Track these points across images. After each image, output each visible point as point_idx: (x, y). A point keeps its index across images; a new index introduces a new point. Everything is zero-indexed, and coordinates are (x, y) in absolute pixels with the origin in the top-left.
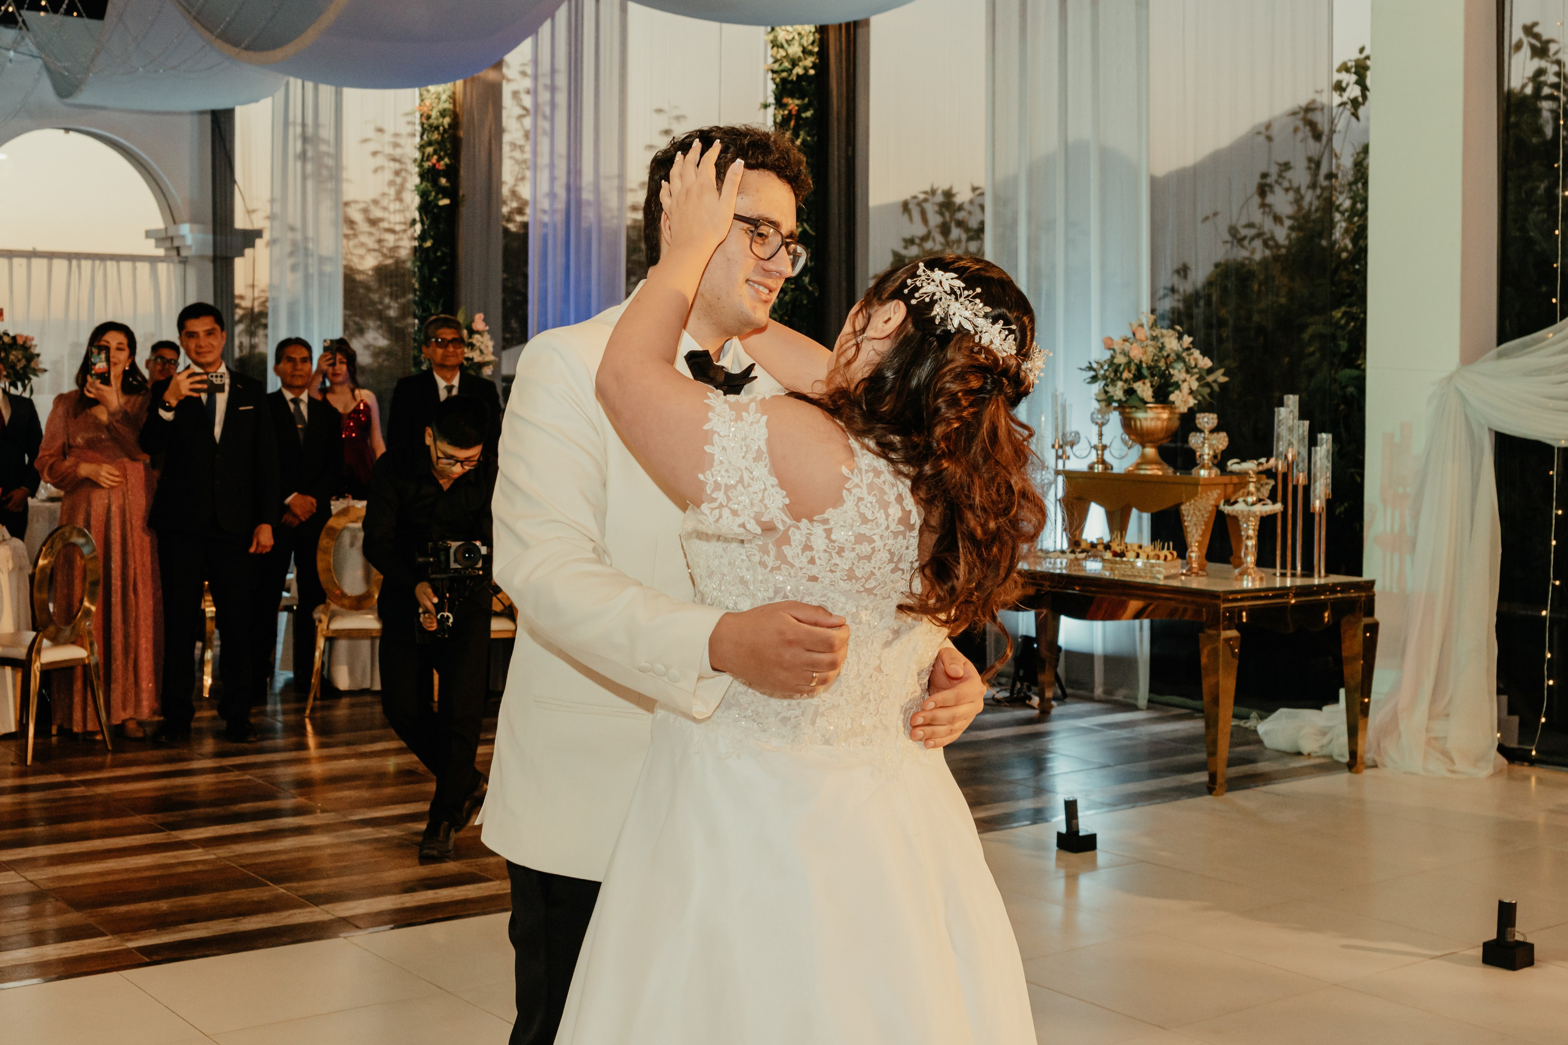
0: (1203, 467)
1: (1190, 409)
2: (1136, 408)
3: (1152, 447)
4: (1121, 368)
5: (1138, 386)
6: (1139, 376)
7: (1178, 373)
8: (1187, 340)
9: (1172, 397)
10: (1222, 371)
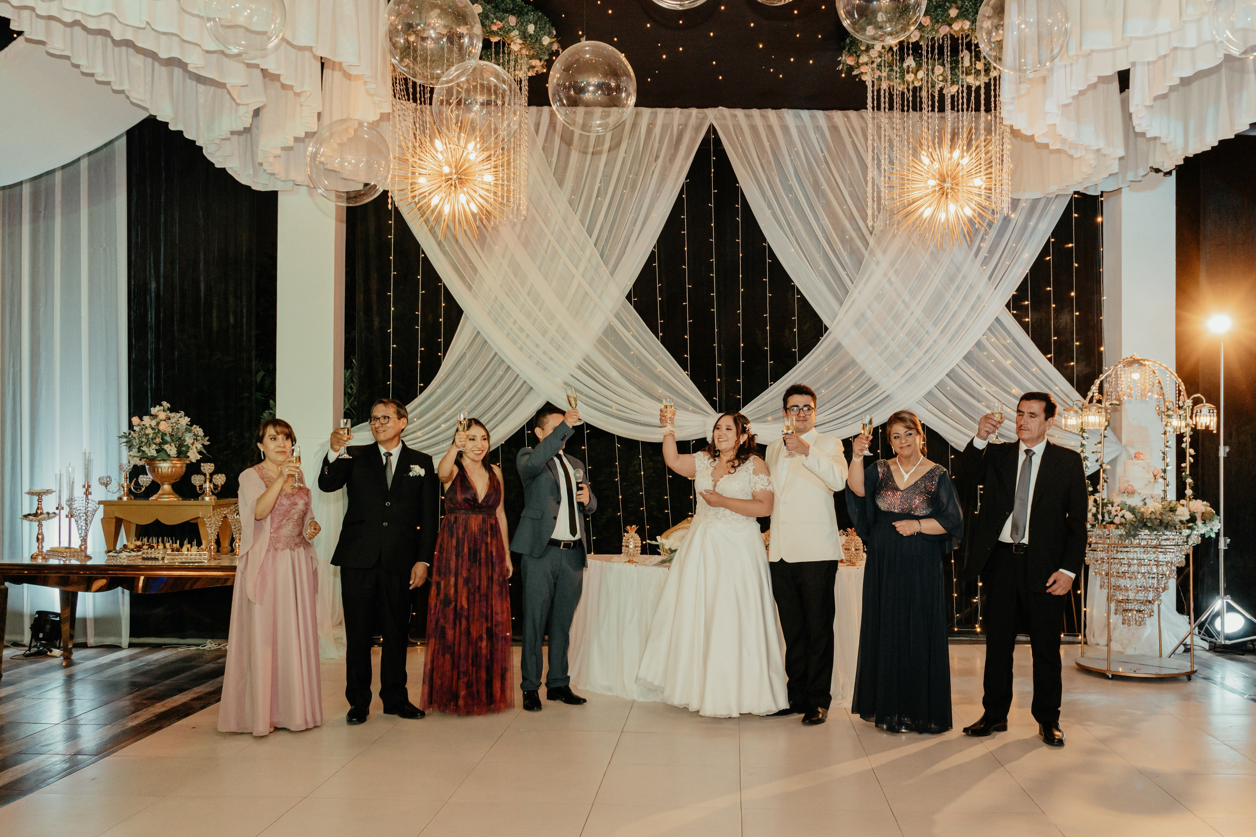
0: (206, 494)
1: (197, 461)
2: (164, 460)
3: (168, 484)
4: (151, 436)
5: (166, 447)
6: (164, 442)
7: (188, 439)
8: (187, 419)
9: (189, 454)
10: (208, 438)
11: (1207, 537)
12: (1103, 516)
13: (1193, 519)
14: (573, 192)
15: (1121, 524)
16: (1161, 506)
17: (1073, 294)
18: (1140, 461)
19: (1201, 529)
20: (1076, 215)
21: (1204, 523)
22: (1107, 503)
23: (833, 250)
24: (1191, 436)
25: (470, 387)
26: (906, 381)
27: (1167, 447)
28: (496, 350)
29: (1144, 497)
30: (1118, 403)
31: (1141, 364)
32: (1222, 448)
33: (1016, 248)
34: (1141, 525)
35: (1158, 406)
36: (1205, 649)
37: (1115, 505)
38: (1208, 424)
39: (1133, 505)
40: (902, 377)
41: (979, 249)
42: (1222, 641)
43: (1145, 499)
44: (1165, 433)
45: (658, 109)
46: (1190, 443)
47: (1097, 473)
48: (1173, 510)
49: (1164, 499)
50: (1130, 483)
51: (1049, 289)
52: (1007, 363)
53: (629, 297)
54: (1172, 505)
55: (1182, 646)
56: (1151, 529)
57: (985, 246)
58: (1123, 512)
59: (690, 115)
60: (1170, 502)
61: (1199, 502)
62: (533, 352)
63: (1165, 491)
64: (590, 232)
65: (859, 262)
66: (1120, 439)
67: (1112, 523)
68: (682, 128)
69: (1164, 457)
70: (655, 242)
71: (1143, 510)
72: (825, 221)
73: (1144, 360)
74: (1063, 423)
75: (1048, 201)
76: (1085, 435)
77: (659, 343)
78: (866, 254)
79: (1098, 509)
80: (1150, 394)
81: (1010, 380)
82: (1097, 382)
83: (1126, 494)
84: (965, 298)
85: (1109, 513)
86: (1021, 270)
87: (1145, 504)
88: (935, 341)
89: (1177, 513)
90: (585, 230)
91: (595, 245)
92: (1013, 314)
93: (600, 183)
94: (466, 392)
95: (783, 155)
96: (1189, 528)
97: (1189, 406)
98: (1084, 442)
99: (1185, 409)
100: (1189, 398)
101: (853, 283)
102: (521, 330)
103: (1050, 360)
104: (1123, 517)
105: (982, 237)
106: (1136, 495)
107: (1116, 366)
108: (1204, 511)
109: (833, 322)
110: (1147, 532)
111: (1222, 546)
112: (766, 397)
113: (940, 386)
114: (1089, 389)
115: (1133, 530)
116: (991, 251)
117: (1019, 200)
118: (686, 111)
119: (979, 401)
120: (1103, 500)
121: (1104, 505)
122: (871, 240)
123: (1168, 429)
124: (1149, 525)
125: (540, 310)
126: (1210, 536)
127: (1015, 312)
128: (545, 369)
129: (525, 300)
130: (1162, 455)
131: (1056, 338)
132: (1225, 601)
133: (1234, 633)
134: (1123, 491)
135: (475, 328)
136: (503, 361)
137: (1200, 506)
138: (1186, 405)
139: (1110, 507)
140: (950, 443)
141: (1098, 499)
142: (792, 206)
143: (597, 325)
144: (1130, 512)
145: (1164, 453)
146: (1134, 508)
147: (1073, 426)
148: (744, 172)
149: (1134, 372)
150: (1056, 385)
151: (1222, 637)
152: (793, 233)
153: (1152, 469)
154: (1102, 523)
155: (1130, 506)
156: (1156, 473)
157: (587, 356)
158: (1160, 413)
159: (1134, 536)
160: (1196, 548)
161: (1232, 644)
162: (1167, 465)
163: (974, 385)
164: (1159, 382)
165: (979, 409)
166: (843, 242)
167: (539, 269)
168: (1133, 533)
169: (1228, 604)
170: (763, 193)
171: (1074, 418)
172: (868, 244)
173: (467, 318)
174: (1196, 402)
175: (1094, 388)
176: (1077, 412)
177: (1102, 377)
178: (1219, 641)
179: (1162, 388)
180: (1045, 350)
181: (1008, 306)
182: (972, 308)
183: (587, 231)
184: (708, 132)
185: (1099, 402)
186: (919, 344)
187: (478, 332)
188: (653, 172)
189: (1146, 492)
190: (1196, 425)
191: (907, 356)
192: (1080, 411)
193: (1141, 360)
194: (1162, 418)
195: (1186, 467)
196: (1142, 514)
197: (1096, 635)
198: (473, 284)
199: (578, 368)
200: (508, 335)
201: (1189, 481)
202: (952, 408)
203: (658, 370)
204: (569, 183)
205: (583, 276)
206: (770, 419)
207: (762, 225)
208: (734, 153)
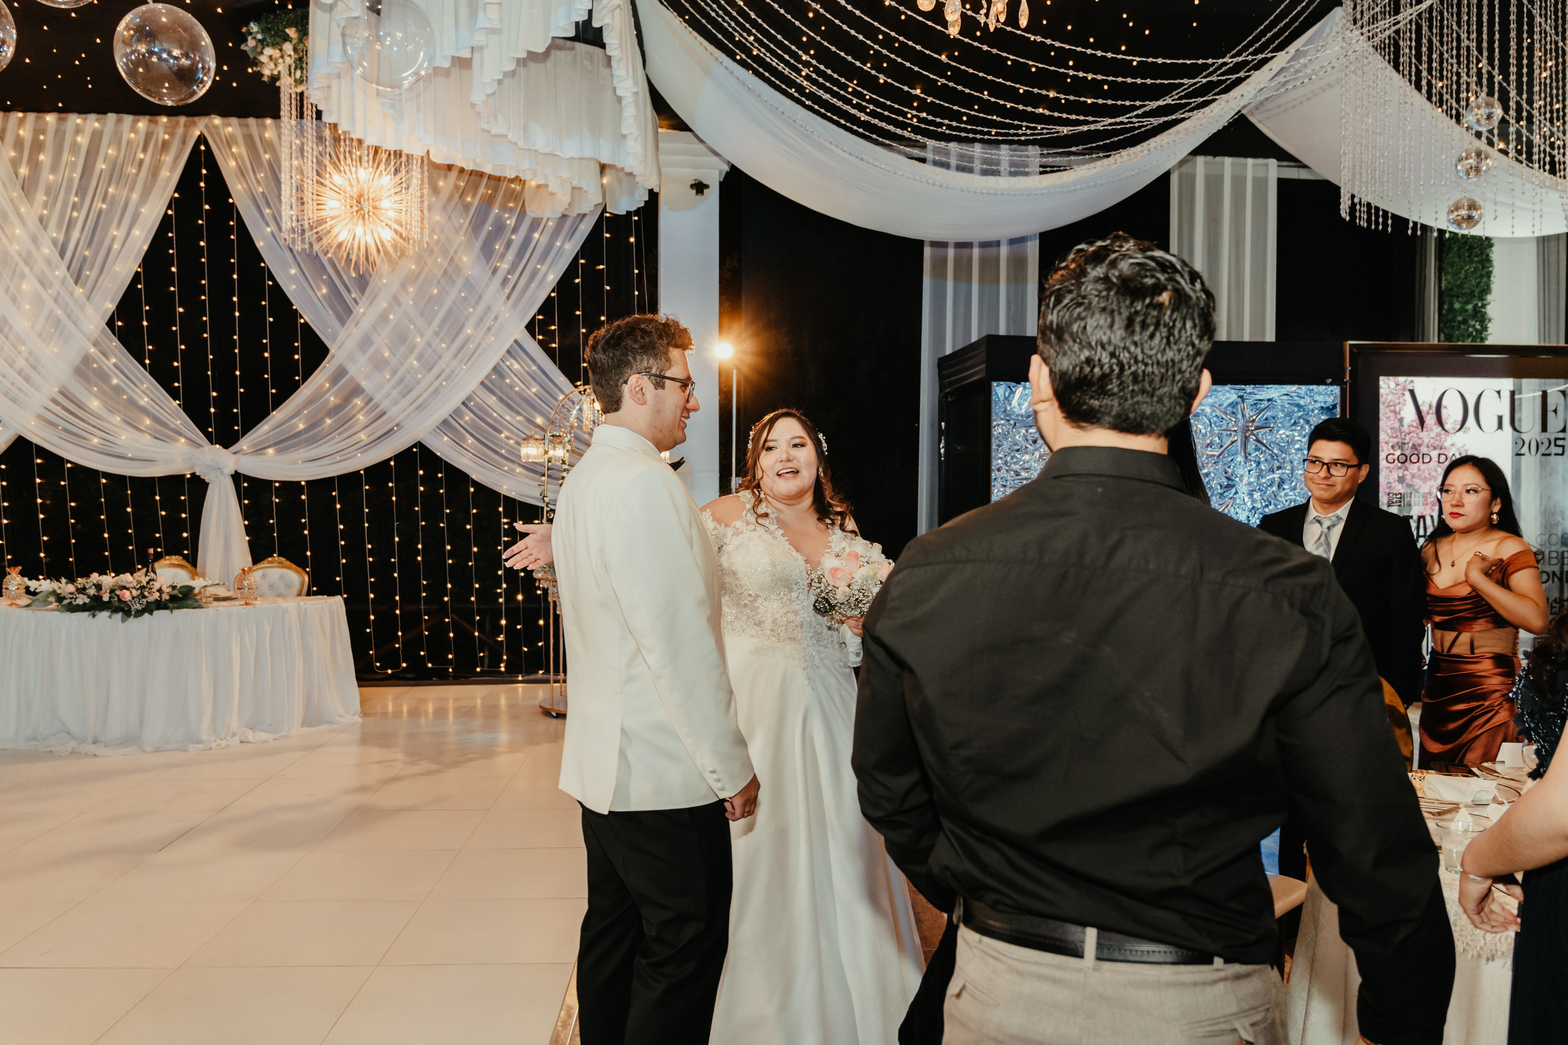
14: (45, 206)
17: (602, 318)
20: (606, 235)
26: (417, 408)
40: (411, 405)
41: (497, 269)
45: (141, 118)
51: (577, 313)
52: (532, 393)
53: (110, 324)
57: (505, 266)
59: (178, 123)
64: (62, 254)
68: (167, 139)
70: (139, 261)
75: (574, 219)
77: (146, 372)
81: (533, 409)
91: (68, 268)
92: (535, 340)
93: (76, 195)
101: (357, 304)
109: (335, 344)
112: (266, 426)
113: (456, 414)
116: (511, 270)
117: (542, 219)
118: (174, 119)
119: (498, 430)
127: (541, 337)
128: (14, 400)
143: (74, 352)
148: (238, 186)
157: (64, 387)
163: (495, 416)
167: (7, 291)
170: (260, 210)
181: (527, 328)
182: (488, 331)
183: (59, 254)
184: (197, 143)
188: (135, 184)
199: (52, 401)
202: (471, 440)
203: (144, 401)
204: (41, 197)
205: (56, 301)
206: (271, 451)
207: (260, 244)
208: (228, 166)
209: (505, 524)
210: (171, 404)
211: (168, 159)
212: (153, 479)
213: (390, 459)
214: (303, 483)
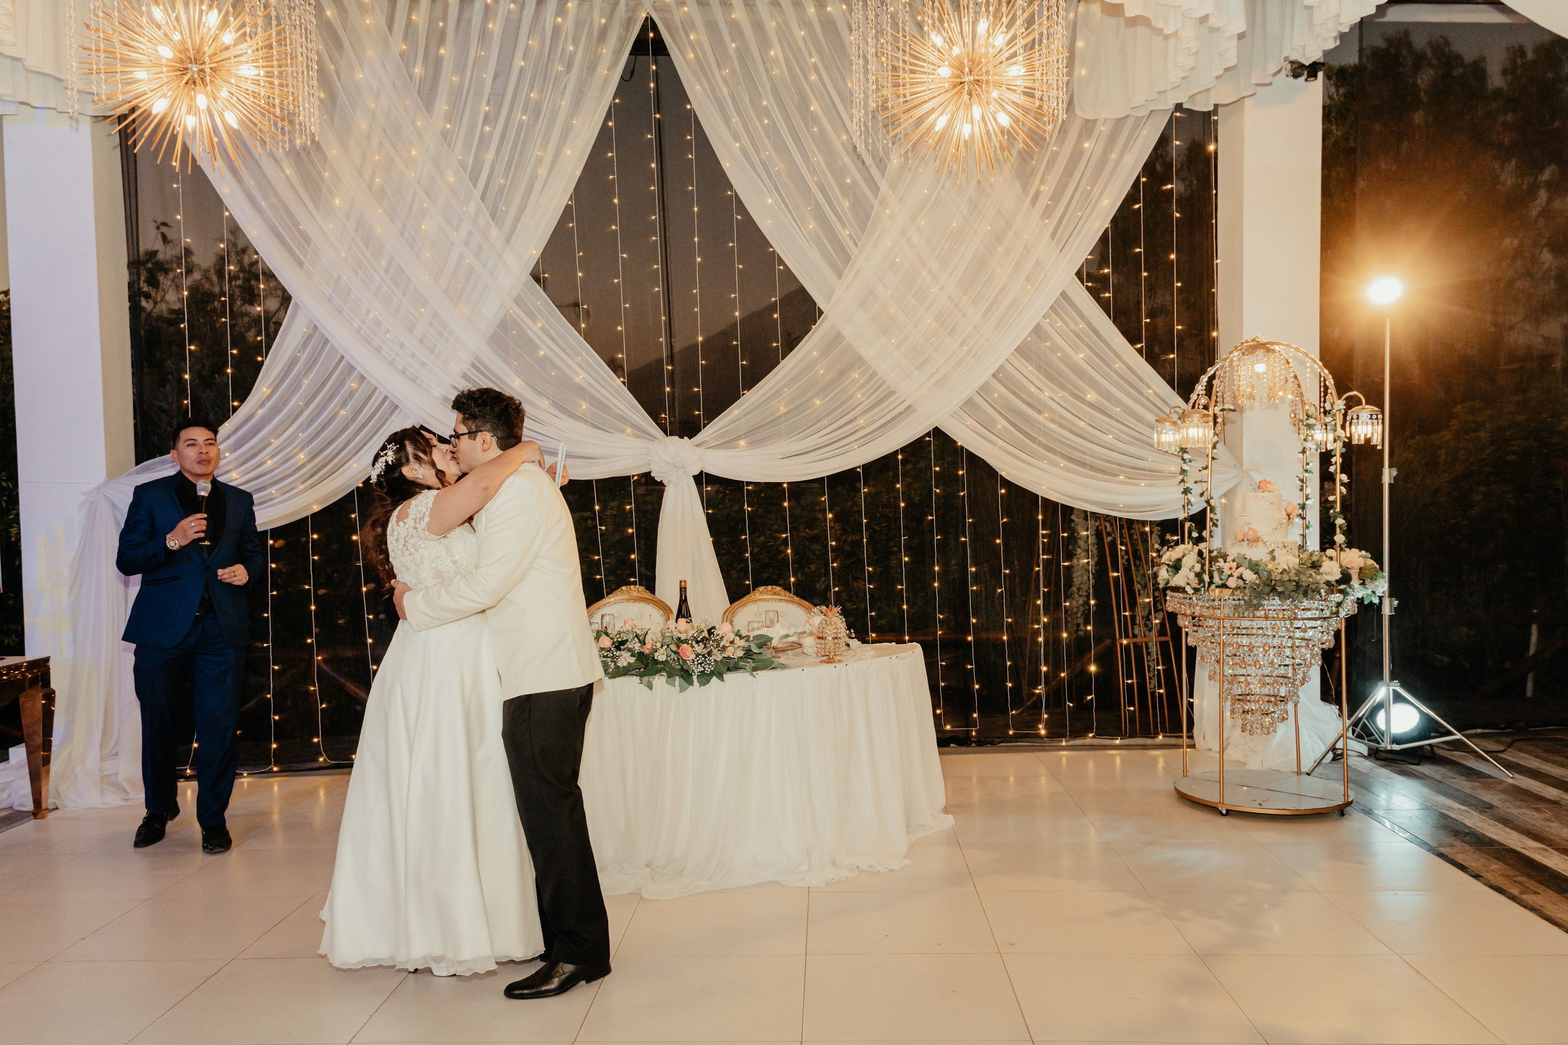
11: (1366, 602)
12: (1211, 577)
13: (1346, 578)
14: (449, 118)
15: (1238, 588)
16: (1297, 560)
17: (1173, 256)
18: (1266, 494)
19: (1358, 591)
20: (1178, 143)
21: (1363, 584)
22: (1216, 557)
23: (829, 201)
24: (1342, 455)
25: (307, 404)
26: (935, 385)
27: (1306, 471)
28: (342, 352)
29: (1273, 547)
30: (1232, 407)
31: (1268, 350)
32: (1386, 471)
33: (1091, 191)
34: (1267, 589)
35: (1293, 411)
36: (1362, 755)
37: (1229, 559)
38: (1369, 436)
39: (1254, 559)
40: (929, 379)
41: (1037, 195)
42: (1386, 745)
43: (1274, 550)
44: (1304, 452)
46: (1342, 465)
47: (1203, 512)
48: (1315, 566)
49: (1302, 547)
50: (1251, 526)
51: (1138, 250)
52: (1080, 357)
53: (535, 274)
54: (1315, 558)
55: (1331, 753)
56: (1280, 595)
57: (1047, 189)
58: (1241, 570)
59: (617, 3)
60: (1311, 554)
61: (1355, 552)
62: (397, 354)
63: (1304, 536)
64: (474, 179)
65: (863, 216)
66: (1241, 464)
67: (1224, 586)
68: (606, 24)
69: (1302, 486)
70: (571, 190)
71: (1270, 566)
72: (818, 158)
73: (1272, 343)
74: (1156, 440)
75: (1139, 122)
76: (1186, 456)
77: (582, 339)
78: (876, 204)
79: (1203, 565)
80: (1281, 393)
81: (1083, 380)
82: (1204, 379)
83: (1246, 542)
84: (1018, 265)
85: (1221, 571)
86: (1097, 224)
87: (1273, 558)
88: (975, 328)
89: (1322, 570)
90: (467, 177)
91: (483, 198)
92: (1087, 288)
93: (489, 104)
94: (301, 413)
95: (753, 60)
96: (1341, 591)
97: (1340, 410)
98: (1186, 467)
99: (1335, 415)
100: (1339, 398)
101: (856, 245)
102: (378, 323)
103: (1140, 351)
104: (1241, 577)
105: (1043, 175)
106: (1260, 544)
107: (1231, 353)
108: (1362, 565)
109: (829, 302)
110: (1277, 601)
111: (1387, 611)
112: (736, 412)
113: (984, 390)
114: (1192, 390)
115: (1256, 597)
116: (1056, 197)
117: (1095, 121)
119: (1039, 412)
120: (1210, 552)
121: (1212, 560)
122: (883, 185)
123: (1308, 445)
124: (1280, 589)
125: (404, 294)
126: (1371, 602)
127: (1090, 284)
128: (414, 380)
129: (383, 280)
130: (1300, 483)
131: (1148, 320)
132: (1391, 688)
133: (1405, 733)
134: (1241, 537)
135: (311, 322)
136: (351, 368)
137: (1356, 558)
138: (1336, 407)
139: (1221, 563)
140: (1000, 473)
141: (1204, 551)
142: (768, 137)
143: (490, 312)
144: (1252, 570)
145: (1302, 481)
146: (1257, 564)
147: (1170, 444)
148: (698, 87)
149: (1258, 362)
150: (1149, 387)
151: (1387, 739)
152: (770, 177)
153: (1285, 504)
154: (1209, 586)
155: (1250, 560)
156: (1289, 511)
157: (478, 359)
158: (1297, 423)
159: (1257, 607)
160: (1350, 621)
161: (1402, 750)
162: (1307, 498)
163: (1033, 389)
164: (1295, 377)
165: (1039, 423)
166: (843, 188)
167: (402, 234)
168: (1255, 602)
169: (1395, 692)
170: (726, 118)
171: (1170, 433)
172: (878, 189)
173: (297, 305)
174: (1351, 403)
175: (1200, 388)
176: (1175, 423)
177: (1211, 371)
178: (1383, 745)
179: (1299, 386)
180: (1132, 338)
181: (1079, 274)
182: (1028, 279)
183: (470, 178)
184: (644, 29)
185: (1206, 407)
186: (952, 332)
187: (316, 328)
188: (565, 88)
189: (1273, 539)
190: (1350, 439)
191: (935, 349)
192: (1179, 422)
193: (1268, 343)
194: (1299, 429)
195: (1335, 502)
196: (1270, 573)
197: (1207, 738)
198: (305, 258)
199: (463, 377)
200: (358, 332)
201: (1340, 521)
202: (1002, 423)
203: (580, 377)
204: (442, 106)
205: (466, 244)
206: (742, 443)
207: (726, 165)
208: (683, 59)
209: (1044, 536)
210: (614, 381)
211: (607, 52)
212: (590, 481)
213: (896, 453)
214: (785, 485)
